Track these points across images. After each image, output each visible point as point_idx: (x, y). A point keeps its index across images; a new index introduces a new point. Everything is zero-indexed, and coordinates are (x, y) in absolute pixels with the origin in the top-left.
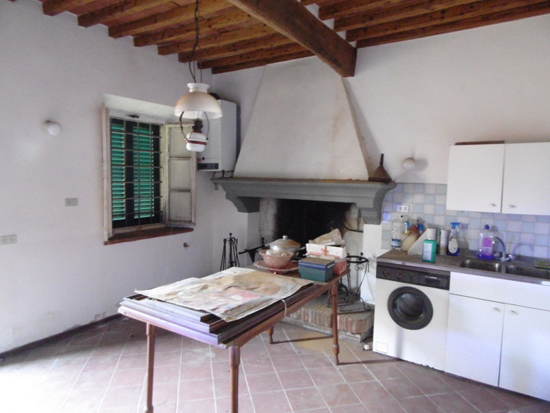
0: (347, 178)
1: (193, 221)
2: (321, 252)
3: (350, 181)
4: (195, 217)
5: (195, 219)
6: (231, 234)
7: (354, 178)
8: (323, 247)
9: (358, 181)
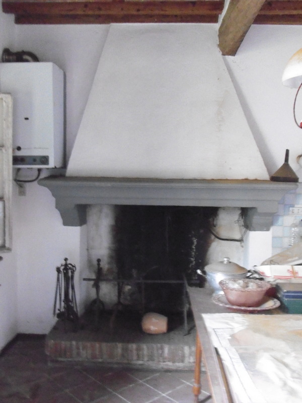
0: (243, 177)
1: (7, 245)
2: (288, 274)
3: (246, 181)
4: (11, 238)
5: (11, 242)
6: (66, 260)
7: (251, 177)
8: (288, 267)
9: (256, 181)
